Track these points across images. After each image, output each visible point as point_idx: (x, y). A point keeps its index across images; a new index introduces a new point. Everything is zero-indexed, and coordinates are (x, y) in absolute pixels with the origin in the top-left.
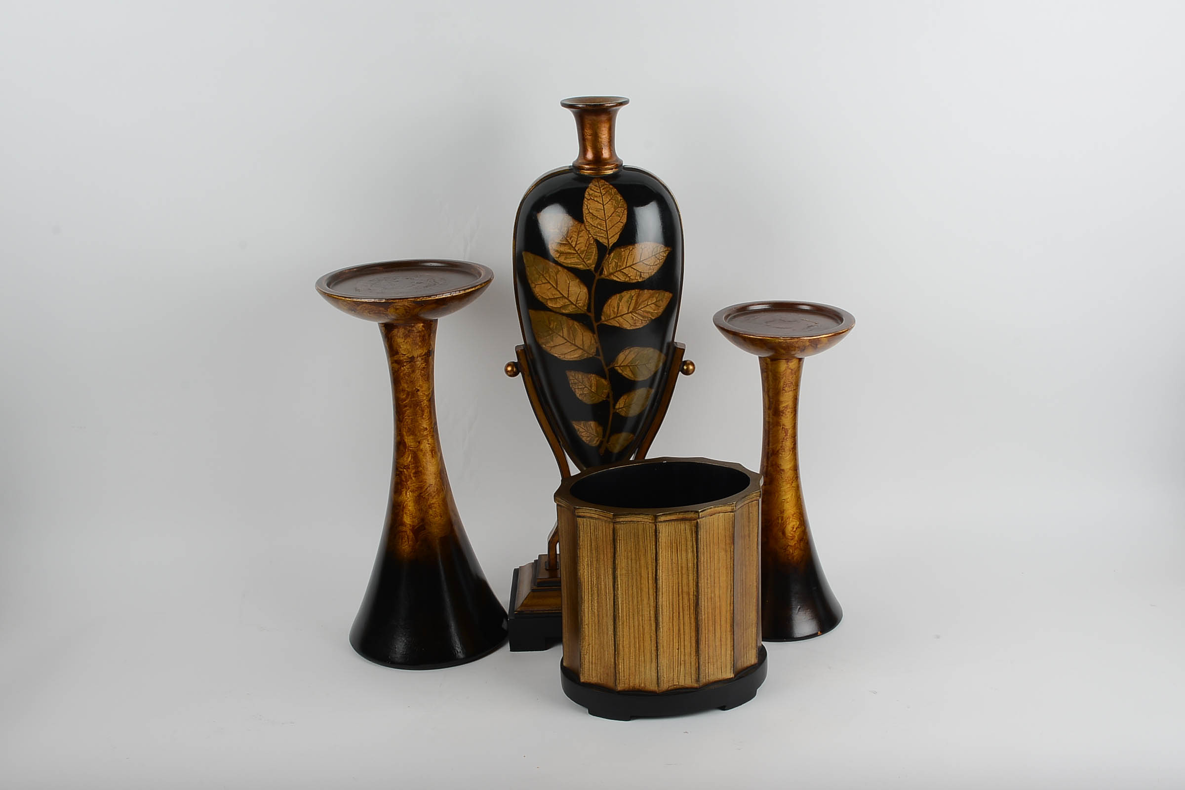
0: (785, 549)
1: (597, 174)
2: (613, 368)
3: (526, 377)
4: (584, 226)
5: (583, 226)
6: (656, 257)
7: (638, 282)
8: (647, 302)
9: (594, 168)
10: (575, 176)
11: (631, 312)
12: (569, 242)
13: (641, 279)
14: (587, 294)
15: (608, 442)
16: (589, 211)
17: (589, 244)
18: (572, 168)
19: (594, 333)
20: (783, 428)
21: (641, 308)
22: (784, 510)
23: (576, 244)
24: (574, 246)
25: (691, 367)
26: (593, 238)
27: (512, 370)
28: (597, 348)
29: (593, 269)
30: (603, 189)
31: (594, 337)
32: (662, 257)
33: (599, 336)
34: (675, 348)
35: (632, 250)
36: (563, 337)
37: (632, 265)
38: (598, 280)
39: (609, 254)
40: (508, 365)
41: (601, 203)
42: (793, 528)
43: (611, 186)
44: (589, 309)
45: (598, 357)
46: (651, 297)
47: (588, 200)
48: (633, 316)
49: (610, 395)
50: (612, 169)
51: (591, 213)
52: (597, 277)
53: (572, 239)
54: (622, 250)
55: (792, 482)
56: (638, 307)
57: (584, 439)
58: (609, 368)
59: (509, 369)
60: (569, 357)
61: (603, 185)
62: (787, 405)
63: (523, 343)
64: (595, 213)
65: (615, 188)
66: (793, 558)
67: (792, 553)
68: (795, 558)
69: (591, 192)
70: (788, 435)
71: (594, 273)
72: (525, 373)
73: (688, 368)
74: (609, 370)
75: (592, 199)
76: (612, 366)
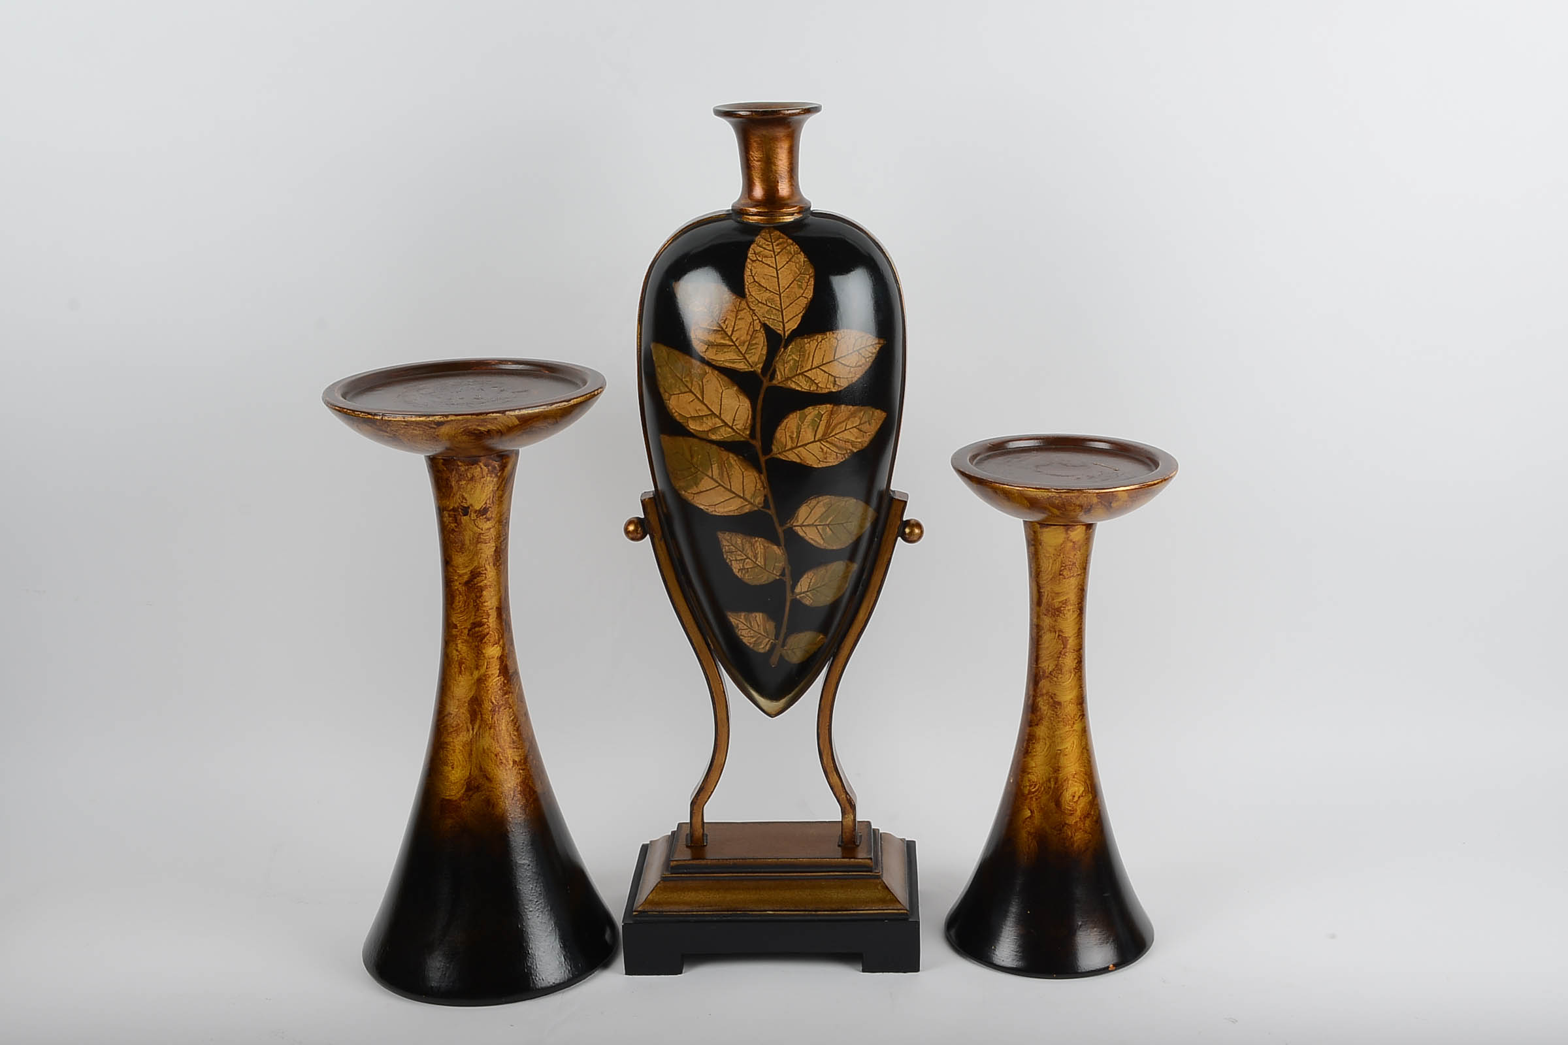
0: (1061, 830)
1: (768, 222)
2: (791, 528)
3: (656, 540)
4: (747, 302)
5: (744, 302)
6: (861, 354)
7: (832, 392)
8: (845, 423)
9: (764, 212)
10: (736, 225)
11: (818, 441)
12: (722, 328)
13: (836, 387)
14: (750, 409)
15: (783, 645)
16: (754, 279)
17: (754, 331)
18: (731, 212)
19: (760, 472)
20: (1059, 636)
21: (836, 434)
22: (1059, 767)
23: (733, 331)
24: (729, 334)
25: (917, 531)
26: (760, 322)
27: (636, 530)
28: (765, 496)
29: (759, 371)
30: (778, 245)
31: (760, 479)
32: (871, 355)
33: (769, 478)
34: (892, 499)
35: (821, 342)
36: (712, 478)
37: (821, 366)
38: (768, 388)
39: (786, 347)
40: (630, 522)
41: (773, 267)
42: (1074, 796)
43: (790, 241)
44: (752, 435)
45: (767, 511)
46: (853, 415)
47: (753, 261)
48: (822, 446)
49: (786, 571)
50: (792, 214)
51: (757, 282)
52: (766, 384)
53: (726, 323)
54: (806, 340)
55: (1074, 723)
56: (831, 433)
57: (745, 640)
58: (784, 528)
59: (631, 528)
60: (721, 511)
61: (778, 239)
62: (1066, 600)
63: (653, 489)
64: (763, 282)
65: (797, 244)
66: (1072, 845)
67: (1072, 837)
68: (1075, 846)
69: (759, 249)
70: (1068, 646)
71: (761, 376)
72: (655, 535)
73: (912, 532)
74: (784, 531)
75: (758, 260)
76: (788, 525)
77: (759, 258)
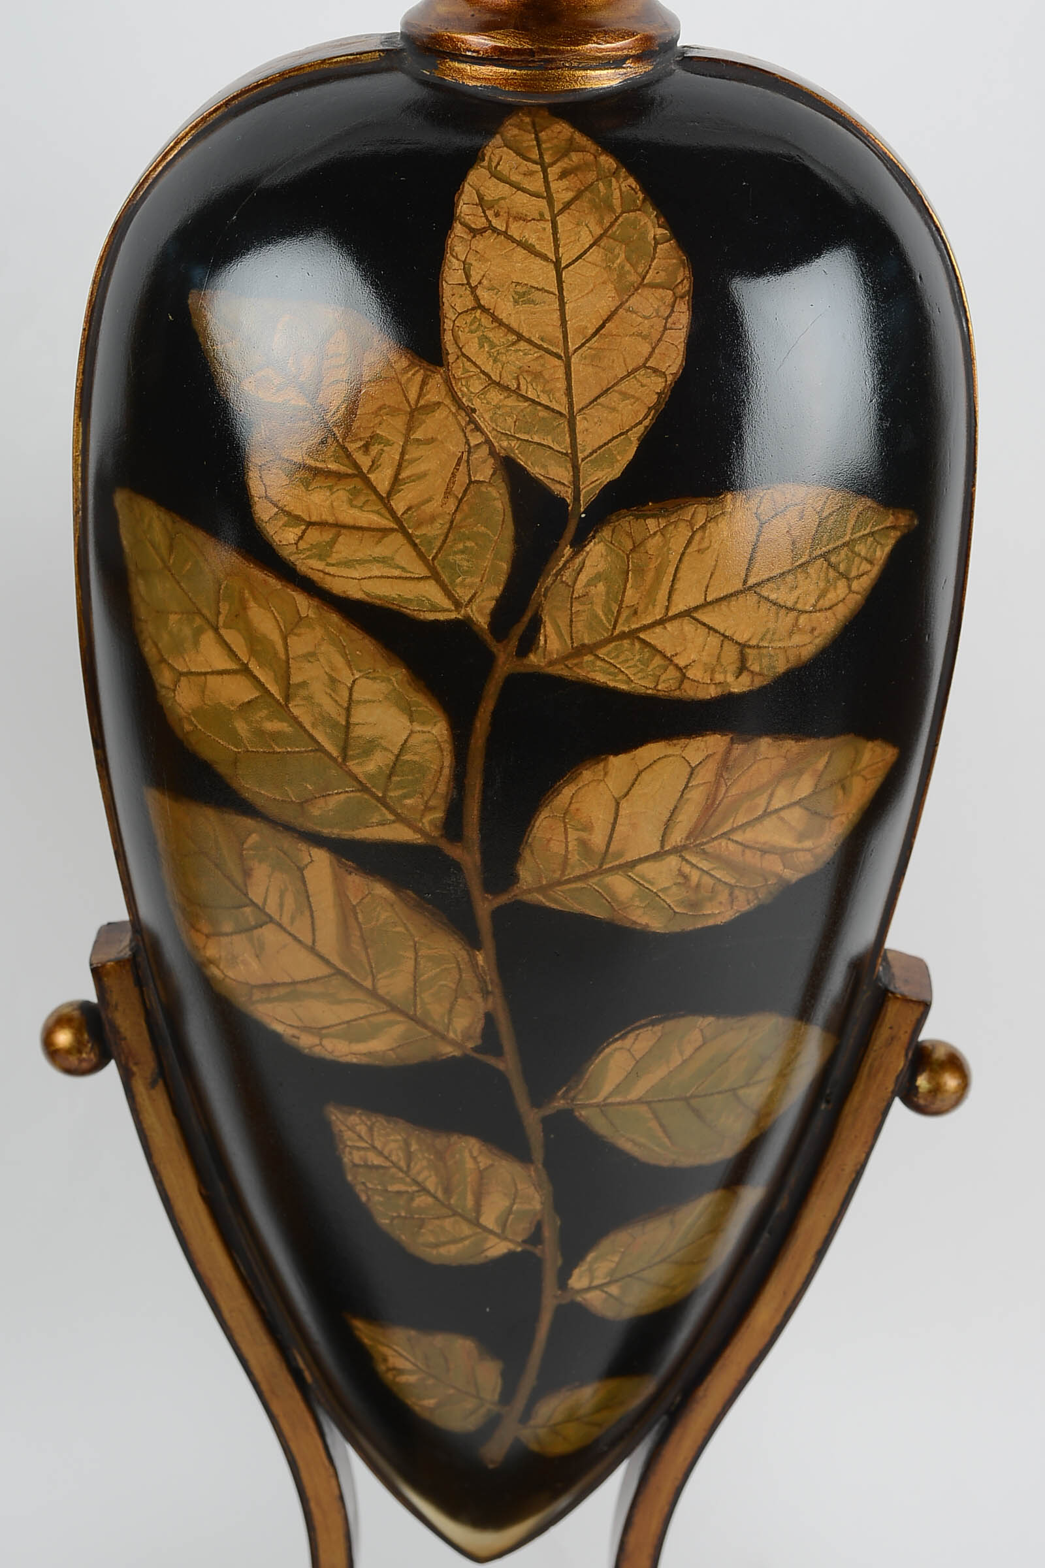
1: (530, 87)
2: (571, 1111)
3: (139, 1086)
4: (448, 382)
5: (435, 392)
6: (835, 567)
7: (731, 694)
8: (765, 796)
9: (518, 52)
10: (416, 92)
11: (677, 850)
12: (357, 466)
13: (744, 678)
14: (447, 747)
15: (523, 1413)
16: (477, 299)
17: (471, 482)
18: (400, 44)
19: (472, 940)
21: (733, 830)
23: (396, 481)
24: (383, 487)
25: (951, 1082)
26: (493, 453)
27: (77, 1047)
28: (489, 1019)
29: (482, 620)
30: (564, 175)
31: (474, 962)
32: (865, 567)
33: (505, 965)
34: (883, 996)
35: (703, 527)
36: (312, 950)
37: (696, 608)
38: (513, 681)
39: (579, 543)
40: (59, 1020)
41: (545, 258)
43: (608, 162)
44: (453, 825)
45: (493, 1059)
46: (791, 771)
47: (474, 232)
48: (687, 869)
49: (547, 1233)
50: (616, 62)
51: (485, 310)
52: (505, 663)
53: (374, 450)
54: (652, 524)
56: (718, 826)
57: (408, 1399)
58: (549, 1110)
59: (64, 1038)
60: (341, 1050)
61: (564, 153)
63: (125, 920)
64: (506, 310)
65: (633, 171)
69: (494, 190)
71: (488, 638)
72: (135, 1069)
73: (936, 1090)
74: (546, 1122)
75: (494, 230)
76: (559, 1104)
77: (496, 222)
